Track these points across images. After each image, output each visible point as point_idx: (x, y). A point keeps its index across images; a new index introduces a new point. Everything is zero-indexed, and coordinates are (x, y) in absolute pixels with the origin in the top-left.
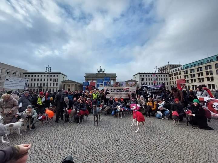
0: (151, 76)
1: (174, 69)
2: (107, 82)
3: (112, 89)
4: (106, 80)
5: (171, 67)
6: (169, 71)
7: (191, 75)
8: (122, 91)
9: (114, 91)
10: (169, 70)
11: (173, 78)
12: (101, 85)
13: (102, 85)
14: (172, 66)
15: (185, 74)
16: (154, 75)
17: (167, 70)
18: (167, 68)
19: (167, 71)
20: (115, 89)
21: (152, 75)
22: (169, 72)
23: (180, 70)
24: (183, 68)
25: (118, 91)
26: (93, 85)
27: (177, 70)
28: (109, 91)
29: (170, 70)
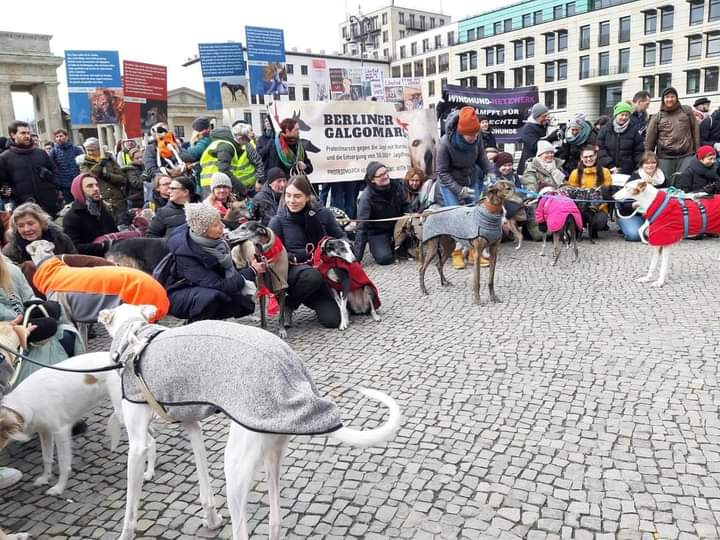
0: (304, 70)
1: (419, 38)
2: (265, 63)
3: (328, 119)
4: (262, 52)
5: (402, 22)
6: (394, 48)
7: (487, 75)
8: (389, 133)
9: (339, 133)
10: (395, 40)
11: (431, 84)
12: (233, 89)
13: (242, 88)
14: (407, 18)
15: (463, 68)
16: (317, 66)
17: (380, 38)
18: (384, 28)
19: (383, 46)
20: (346, 118)
21: (307, 61)
22: (390, 53)
23: (446, 44)
24: (456, 37)
25: (367, 133)
26: (148, 90)
27: (432, 43)
28: (307, 128)
29: (400, 43)
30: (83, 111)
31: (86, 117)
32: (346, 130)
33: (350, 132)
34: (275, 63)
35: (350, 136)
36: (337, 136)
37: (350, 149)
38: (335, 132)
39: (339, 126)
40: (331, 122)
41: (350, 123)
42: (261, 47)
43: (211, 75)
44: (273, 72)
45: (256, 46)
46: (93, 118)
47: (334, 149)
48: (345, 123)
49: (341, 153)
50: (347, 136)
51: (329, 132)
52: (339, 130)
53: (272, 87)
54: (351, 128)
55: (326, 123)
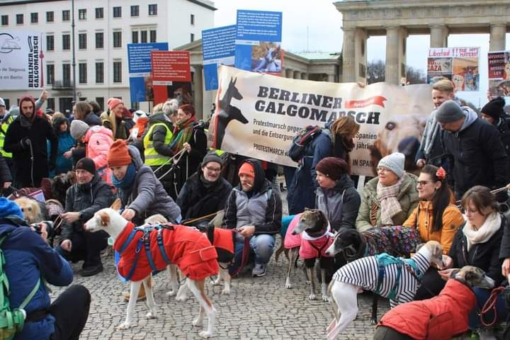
4: (253, 32)
9: (271, 108)
20: (285, 94)
26: (174, 74)
30: (140, 92)
31: (142, 96)
32: (281, 105)
33: (285, 109)
34: (267, 42)
35: (284, 113)
36: (267, 111)
37: (280, 127)
38: (266, 106)
39: (273, 100)
40: (266, 95)
41: (287, 99)
42: (253, 28)
43: (211, 58)
44: (264, 50)
45: (246, 27)
46: (147, 97)
47: (261, 123)
48: (281, 98)
49: (268, 129)
50: (280, 112)
51: (261, 104)
52: (272, 104)
53: (262, 64)
54: (287, 104)
55: (260, 95)
